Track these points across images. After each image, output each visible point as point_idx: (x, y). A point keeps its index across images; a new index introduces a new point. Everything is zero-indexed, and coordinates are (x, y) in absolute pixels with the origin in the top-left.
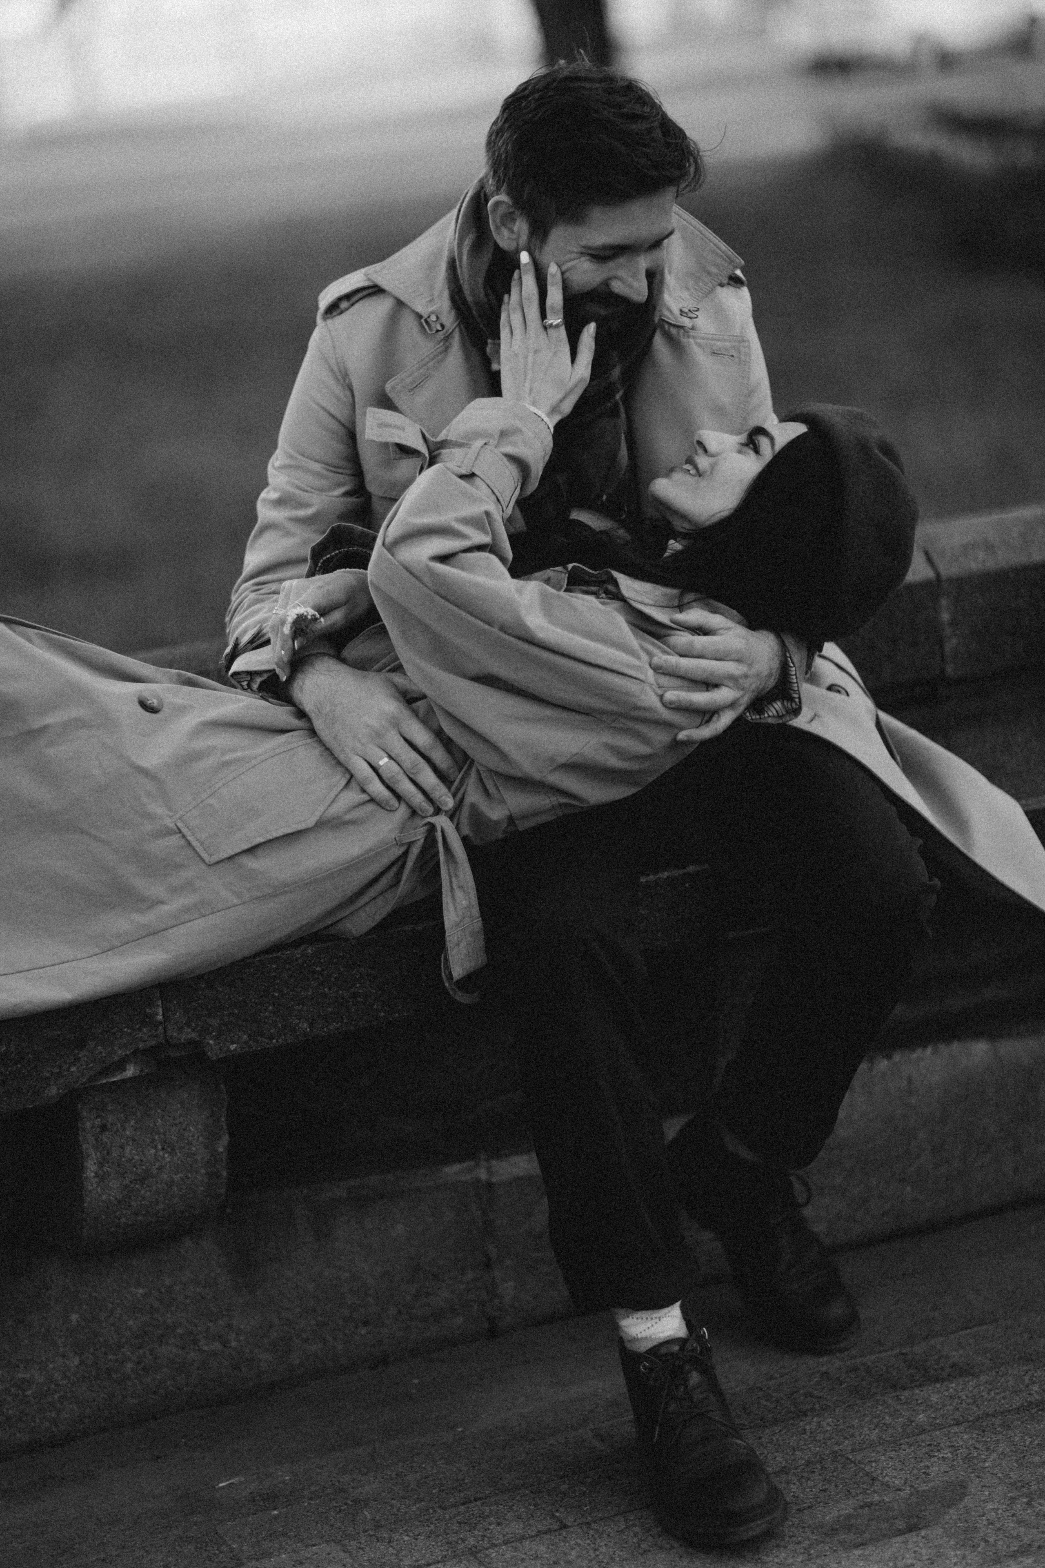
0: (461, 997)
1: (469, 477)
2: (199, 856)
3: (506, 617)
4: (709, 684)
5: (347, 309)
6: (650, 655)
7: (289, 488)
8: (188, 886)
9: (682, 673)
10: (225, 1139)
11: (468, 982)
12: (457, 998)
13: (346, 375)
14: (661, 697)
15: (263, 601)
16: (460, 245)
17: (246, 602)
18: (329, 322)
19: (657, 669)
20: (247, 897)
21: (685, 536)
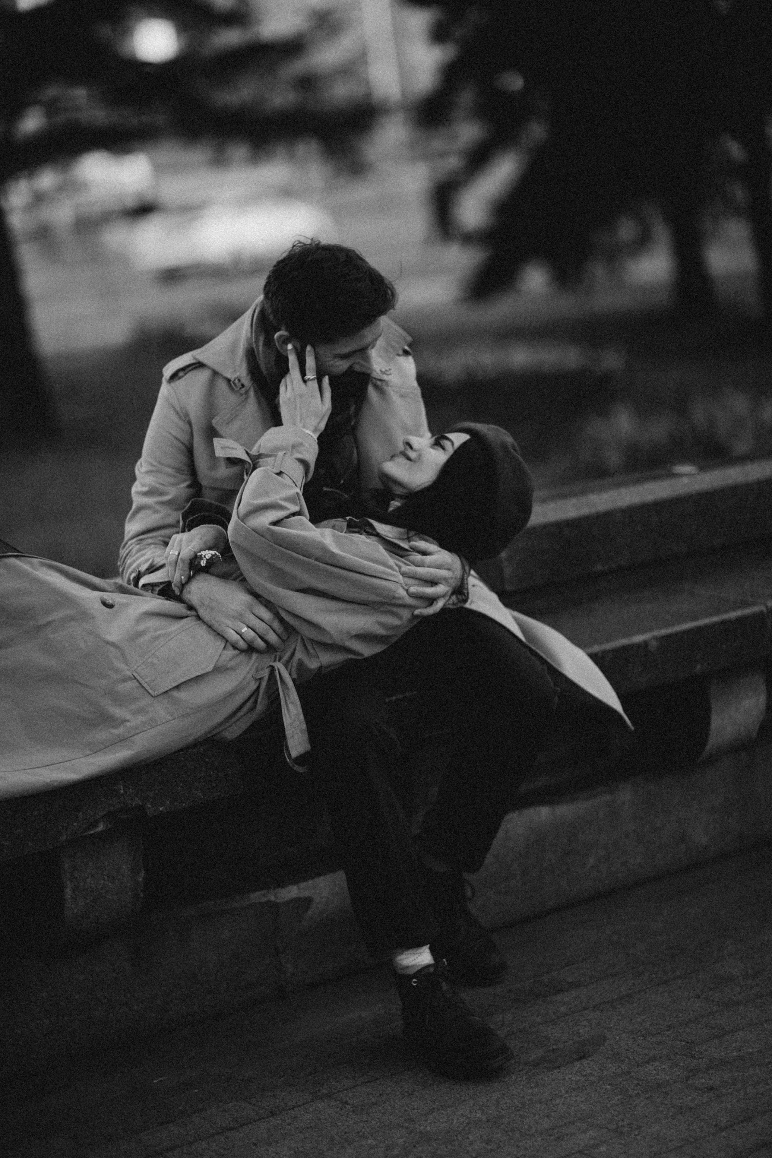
0: (297, 768)
1: (280, 474)
2: (149, 693)
3: (318, 553)
4: (433, 583)
5: (183, 376)
6: (400, 567)
7: (153, 484)
8: (142, 711)
9: (417, 576)
10: (143, 874)
11: (301, 760)
12: (295, 768)
13: (187, 415)
14: (407, 591)
15: (144, 549)
16: (257, 342)
17: (134, 551)
18: (172, 384)
19: (404, 574)
20: (176, 715)
21: (401, 497)
